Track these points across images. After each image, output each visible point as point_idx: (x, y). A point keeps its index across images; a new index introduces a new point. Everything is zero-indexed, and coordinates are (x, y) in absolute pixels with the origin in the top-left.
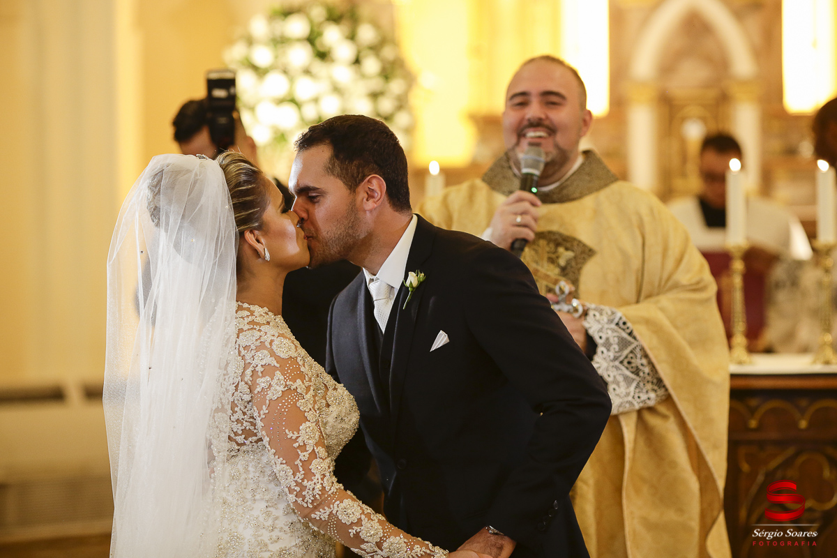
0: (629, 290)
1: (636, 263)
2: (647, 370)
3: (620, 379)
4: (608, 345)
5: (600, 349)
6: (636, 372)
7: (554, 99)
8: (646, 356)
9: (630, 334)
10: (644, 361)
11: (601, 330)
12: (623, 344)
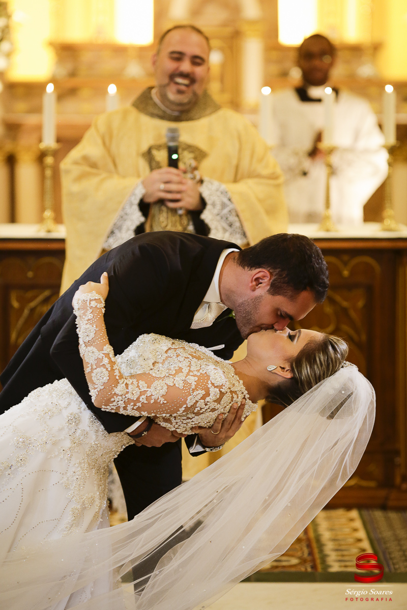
0: (230, 174)
1: (234, 162)
2: (237, 224)
3: (220, 228)
4: (214, 205)
5: (209, 207)
6: (231, 225)
7: (198, 61)
8: (238, 216)
9: (230, 200)
10: (236, 219)
11: (210, 195)
12: (224, 206)
